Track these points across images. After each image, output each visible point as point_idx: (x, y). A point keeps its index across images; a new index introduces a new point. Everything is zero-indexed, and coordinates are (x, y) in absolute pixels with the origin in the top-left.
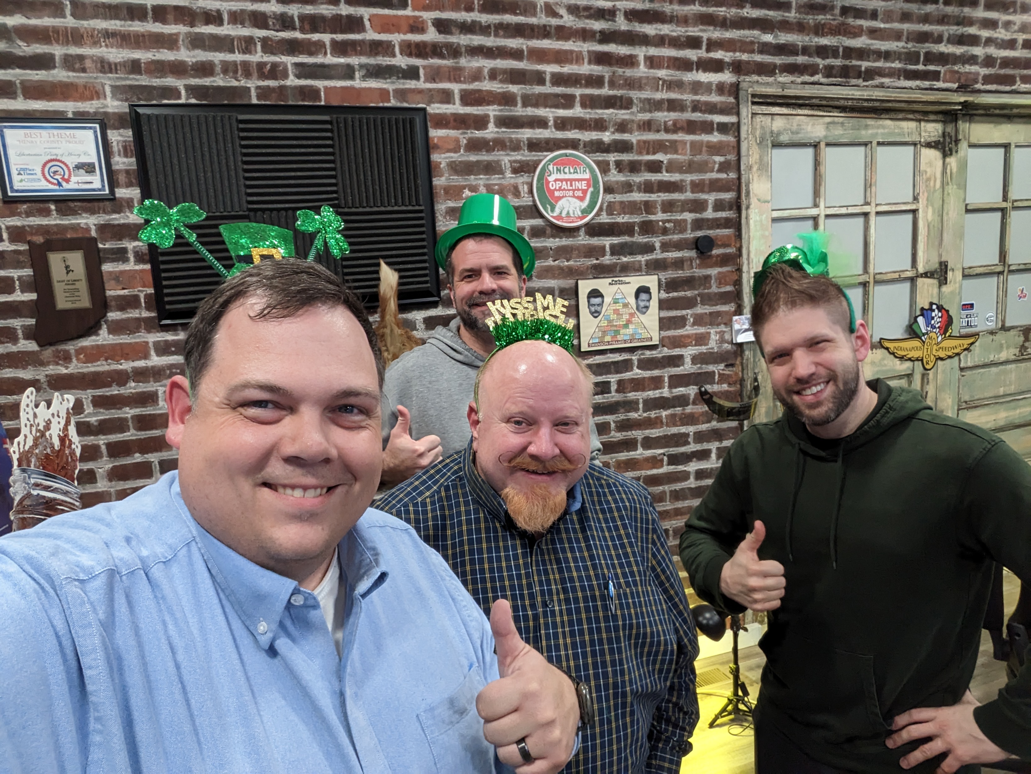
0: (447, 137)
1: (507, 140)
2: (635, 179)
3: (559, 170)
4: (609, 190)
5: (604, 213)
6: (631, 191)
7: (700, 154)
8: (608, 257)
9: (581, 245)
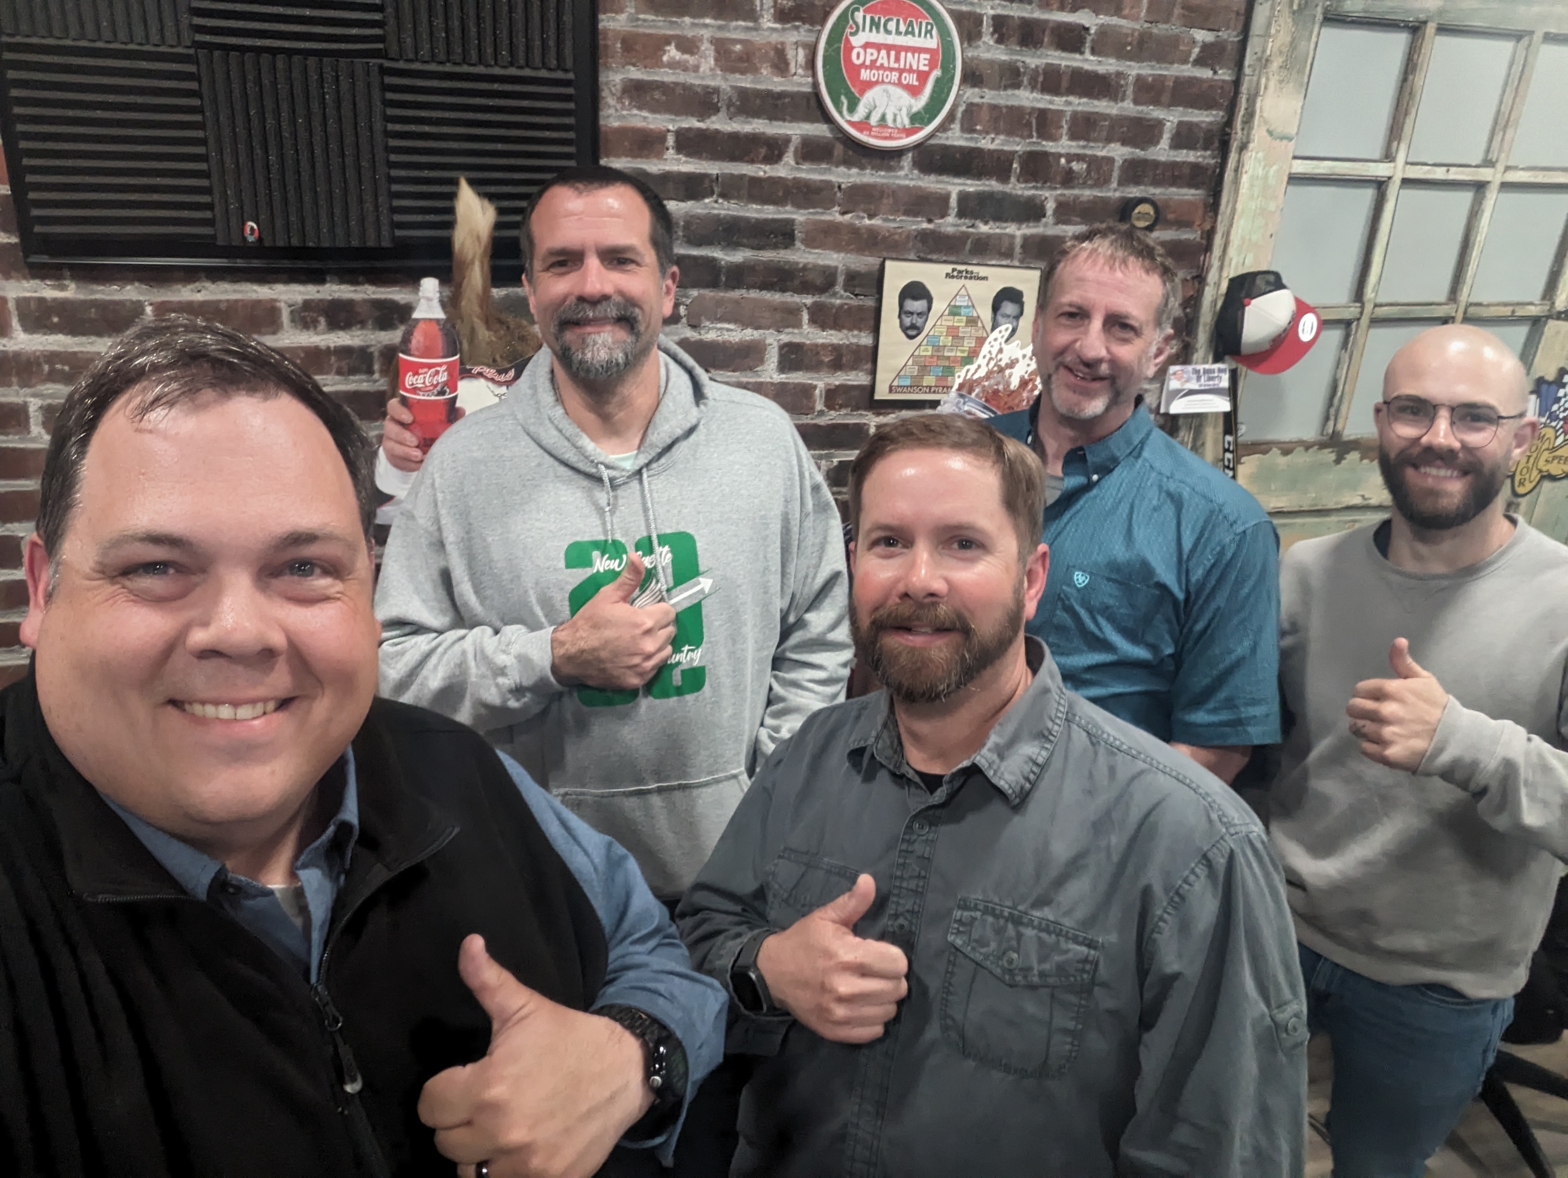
2: (1028, 60)
4: (972, 77)
5: (956, 126)
6: (1017, 86)
7: (1166, 22)
8: (951, 219)
9: (901, 187)
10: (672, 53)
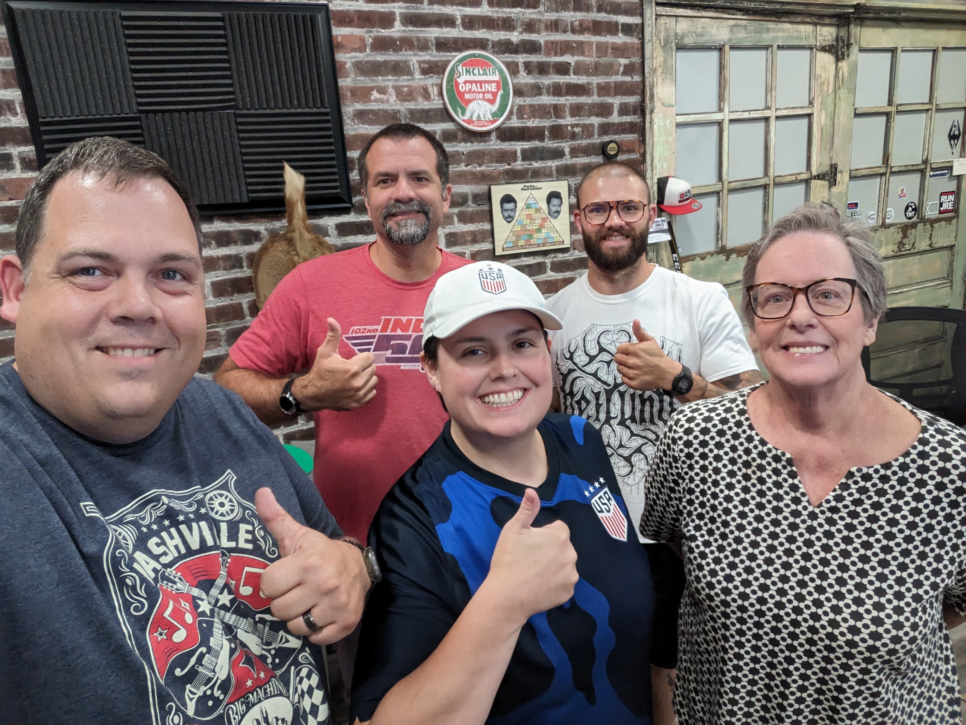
0: (351, 35)
1: (414, 40)
2: (544, 81)
3: (468, 72)
4: (518, 93)
5: (514, 117)
6: (540, 94)
7: (606, 56)
8: (519, 162)
9: (492, 150)
10: (375, 95)
